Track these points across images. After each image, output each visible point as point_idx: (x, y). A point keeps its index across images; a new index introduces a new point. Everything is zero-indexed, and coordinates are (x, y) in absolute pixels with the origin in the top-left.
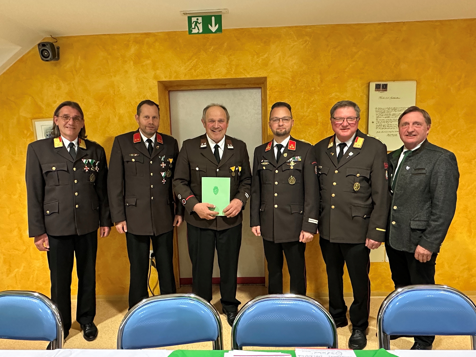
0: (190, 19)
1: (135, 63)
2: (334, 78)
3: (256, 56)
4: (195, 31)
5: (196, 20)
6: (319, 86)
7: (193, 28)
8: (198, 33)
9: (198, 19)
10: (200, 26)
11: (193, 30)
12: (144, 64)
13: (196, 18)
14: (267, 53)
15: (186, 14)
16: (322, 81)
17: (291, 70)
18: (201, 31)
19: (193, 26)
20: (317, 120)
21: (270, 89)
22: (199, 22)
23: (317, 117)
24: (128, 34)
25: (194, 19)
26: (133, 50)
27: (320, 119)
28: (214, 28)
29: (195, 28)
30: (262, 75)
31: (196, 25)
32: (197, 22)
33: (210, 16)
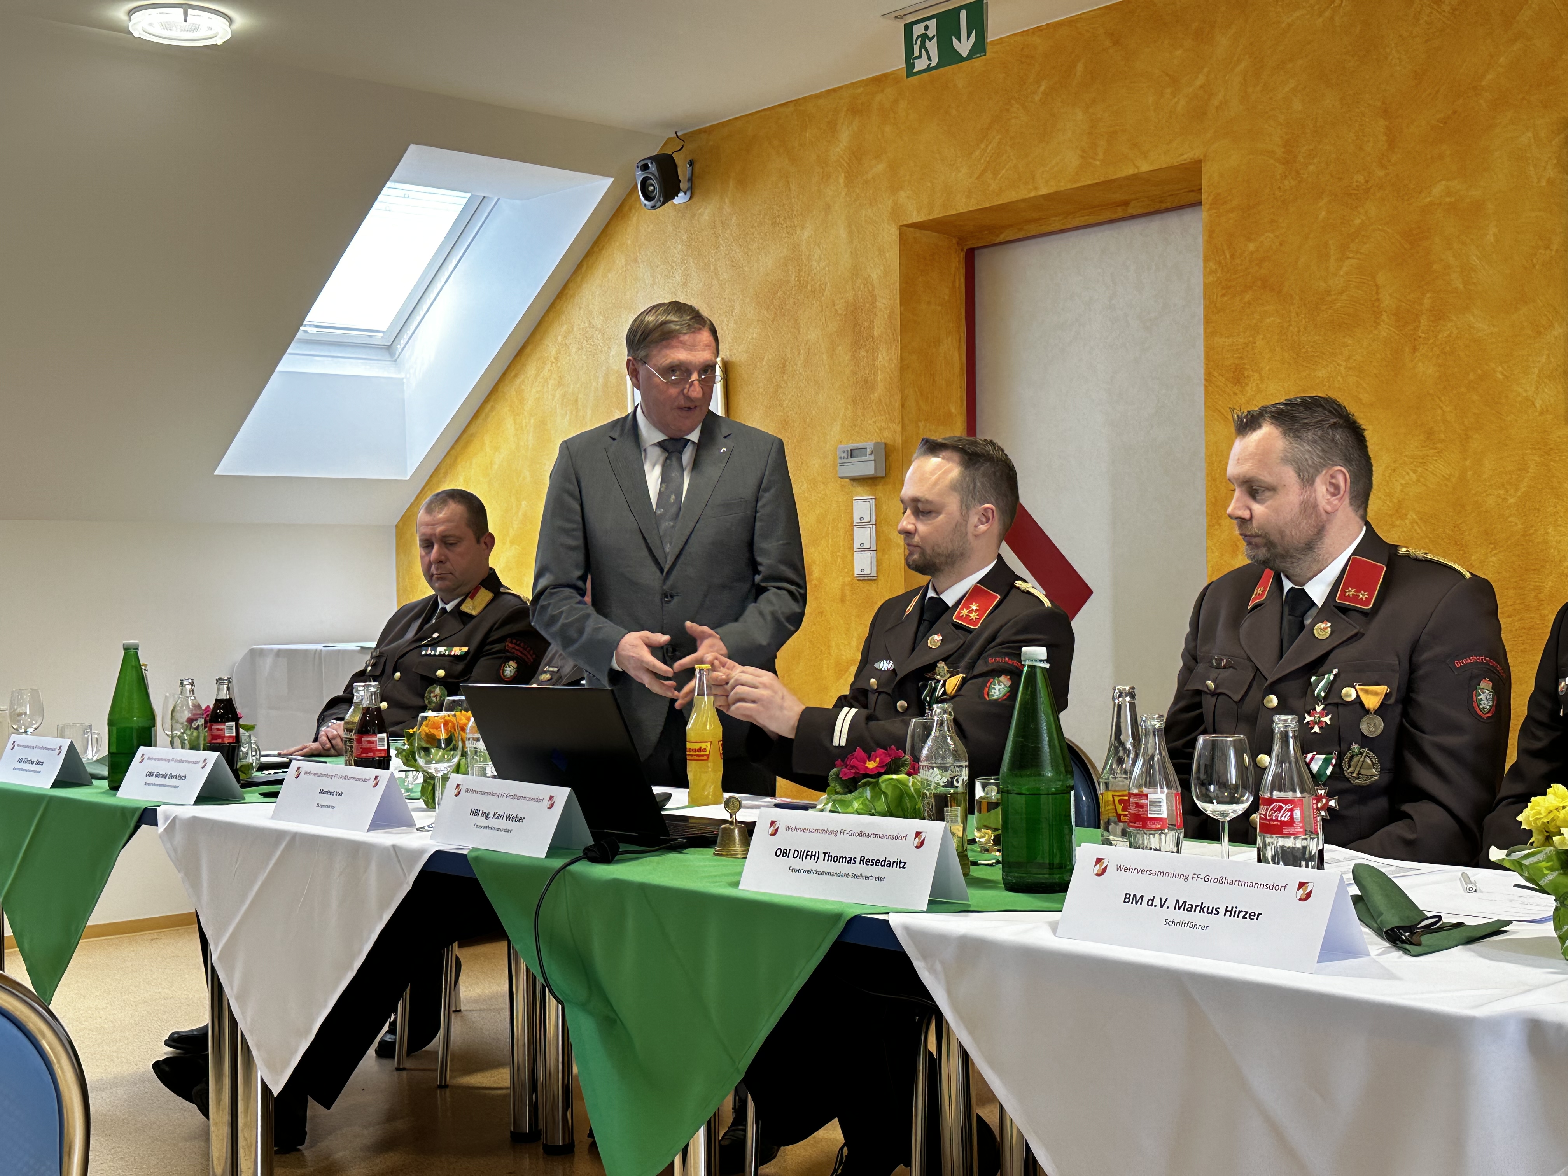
0: (909, 28)
1: (851, 178)
2: (1438, 121)
3: (1169, 91)
4: (920, 65)
5: (924, 32)
6: (1382, 166)
7: (917, 58)
8: (929, 69)
9: (926, 28)
10: (932, 46)
11: (915, 61)
12: (870, 176)
13: (923, 24)
14: (1206, 70)
15: (902, 17)
16: (1392, 143)
17: (1282, 118)
18: (934, 63)
19: (917, 47)
20: (1377, 304)
21: (1211, 204)
22: (930, 36)
23: (1377, 293)
24: (834, 90)
25: (918, 30)
26: (845, 136)
27: (1387, 301)
28: (964, 47)
29: (920, 56)
30: (1185, 157)
31: (923, 46)
32: (924, 37)
33: (957, 11)
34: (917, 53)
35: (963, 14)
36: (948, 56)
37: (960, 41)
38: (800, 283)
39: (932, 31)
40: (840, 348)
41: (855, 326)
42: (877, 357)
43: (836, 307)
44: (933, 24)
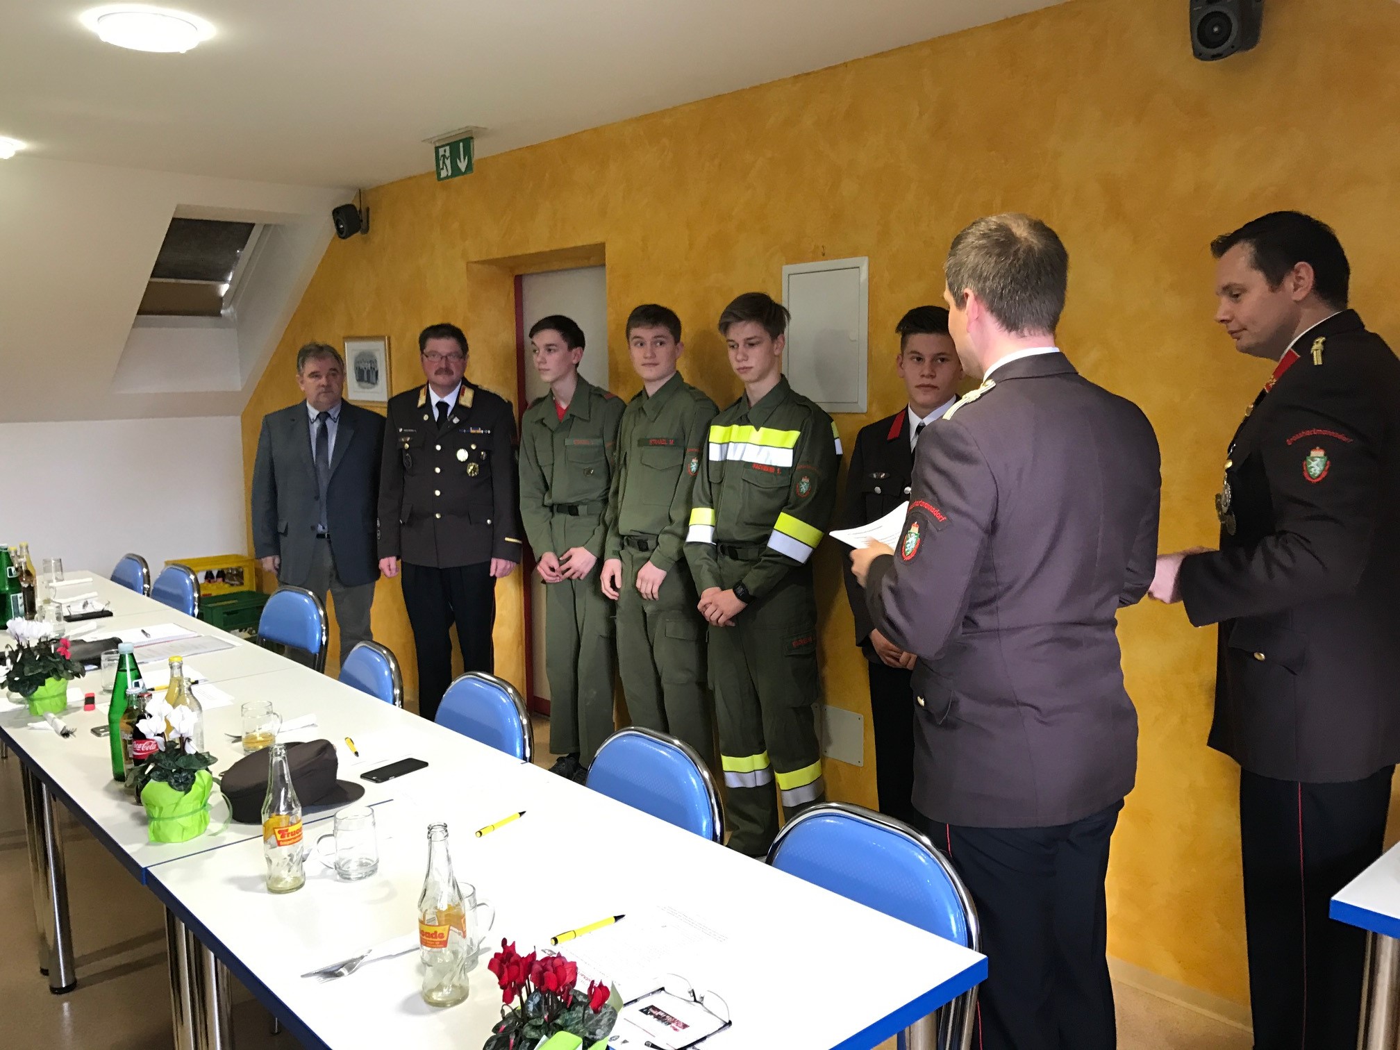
0: (437, 149)
1: (442, 229)
3: (589, 196)
4: (444, 174)
5: (444, 153)
8: (447, 177)
9: (445, 151)
10: (448, 162)
11: (441, 171)
12: (451, 229)
13: (443, 149)
14: (605, 184)
15: (433, 142)
18: (450, 174)
19: (441, 162)
22: (447, 157)
25: (441, 151)
28: (462, 165)
29: (443, 169)
30: (598, 239)
31: (444, 163)
32: (444, 156)
33: (457, 143)
34: (441, 167)
35: (461, 144)
36: (456, 171)
37: (460, 161)
39: (448, 154)
44: (448, 148)
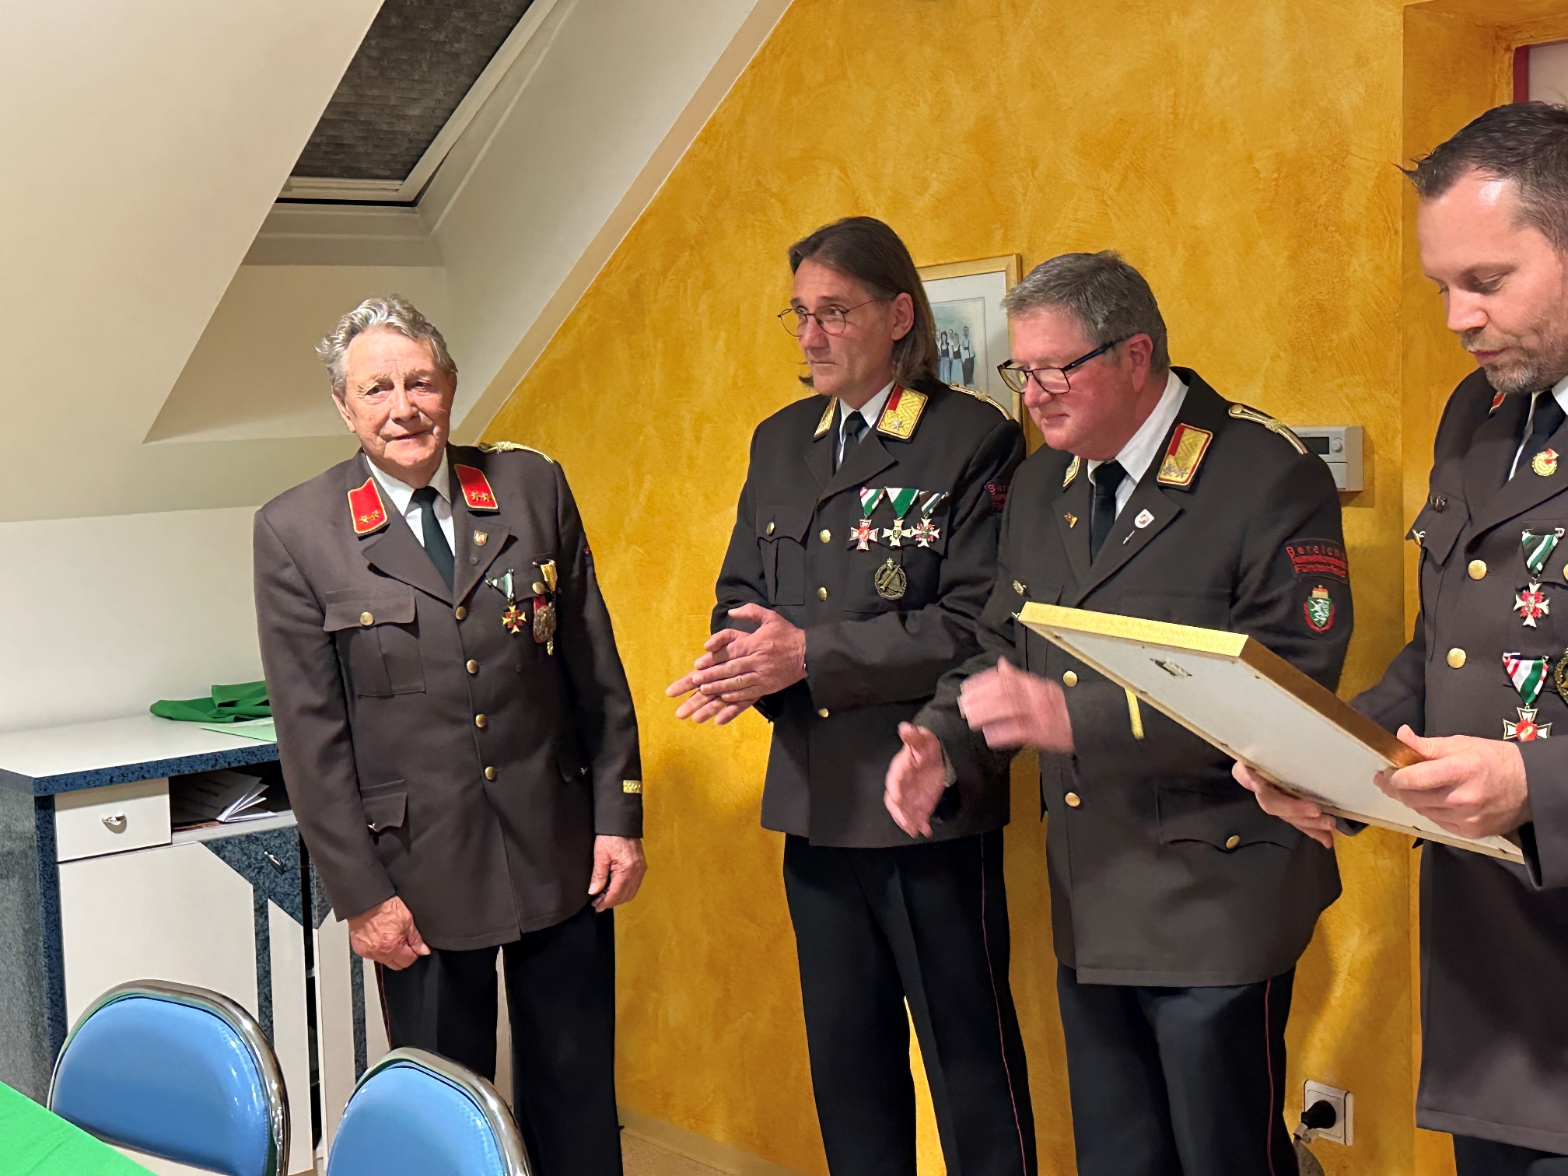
38: (1176, 118)
40: (1263, 242)
41: (1299, 202)
42: (1349, 263)
43: (1256, 165)
